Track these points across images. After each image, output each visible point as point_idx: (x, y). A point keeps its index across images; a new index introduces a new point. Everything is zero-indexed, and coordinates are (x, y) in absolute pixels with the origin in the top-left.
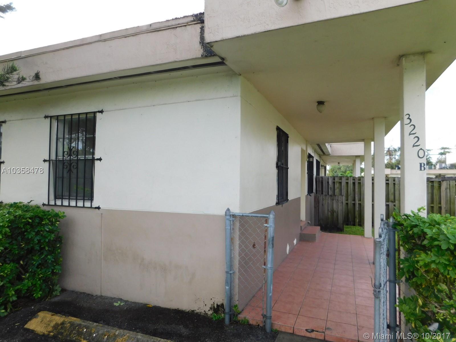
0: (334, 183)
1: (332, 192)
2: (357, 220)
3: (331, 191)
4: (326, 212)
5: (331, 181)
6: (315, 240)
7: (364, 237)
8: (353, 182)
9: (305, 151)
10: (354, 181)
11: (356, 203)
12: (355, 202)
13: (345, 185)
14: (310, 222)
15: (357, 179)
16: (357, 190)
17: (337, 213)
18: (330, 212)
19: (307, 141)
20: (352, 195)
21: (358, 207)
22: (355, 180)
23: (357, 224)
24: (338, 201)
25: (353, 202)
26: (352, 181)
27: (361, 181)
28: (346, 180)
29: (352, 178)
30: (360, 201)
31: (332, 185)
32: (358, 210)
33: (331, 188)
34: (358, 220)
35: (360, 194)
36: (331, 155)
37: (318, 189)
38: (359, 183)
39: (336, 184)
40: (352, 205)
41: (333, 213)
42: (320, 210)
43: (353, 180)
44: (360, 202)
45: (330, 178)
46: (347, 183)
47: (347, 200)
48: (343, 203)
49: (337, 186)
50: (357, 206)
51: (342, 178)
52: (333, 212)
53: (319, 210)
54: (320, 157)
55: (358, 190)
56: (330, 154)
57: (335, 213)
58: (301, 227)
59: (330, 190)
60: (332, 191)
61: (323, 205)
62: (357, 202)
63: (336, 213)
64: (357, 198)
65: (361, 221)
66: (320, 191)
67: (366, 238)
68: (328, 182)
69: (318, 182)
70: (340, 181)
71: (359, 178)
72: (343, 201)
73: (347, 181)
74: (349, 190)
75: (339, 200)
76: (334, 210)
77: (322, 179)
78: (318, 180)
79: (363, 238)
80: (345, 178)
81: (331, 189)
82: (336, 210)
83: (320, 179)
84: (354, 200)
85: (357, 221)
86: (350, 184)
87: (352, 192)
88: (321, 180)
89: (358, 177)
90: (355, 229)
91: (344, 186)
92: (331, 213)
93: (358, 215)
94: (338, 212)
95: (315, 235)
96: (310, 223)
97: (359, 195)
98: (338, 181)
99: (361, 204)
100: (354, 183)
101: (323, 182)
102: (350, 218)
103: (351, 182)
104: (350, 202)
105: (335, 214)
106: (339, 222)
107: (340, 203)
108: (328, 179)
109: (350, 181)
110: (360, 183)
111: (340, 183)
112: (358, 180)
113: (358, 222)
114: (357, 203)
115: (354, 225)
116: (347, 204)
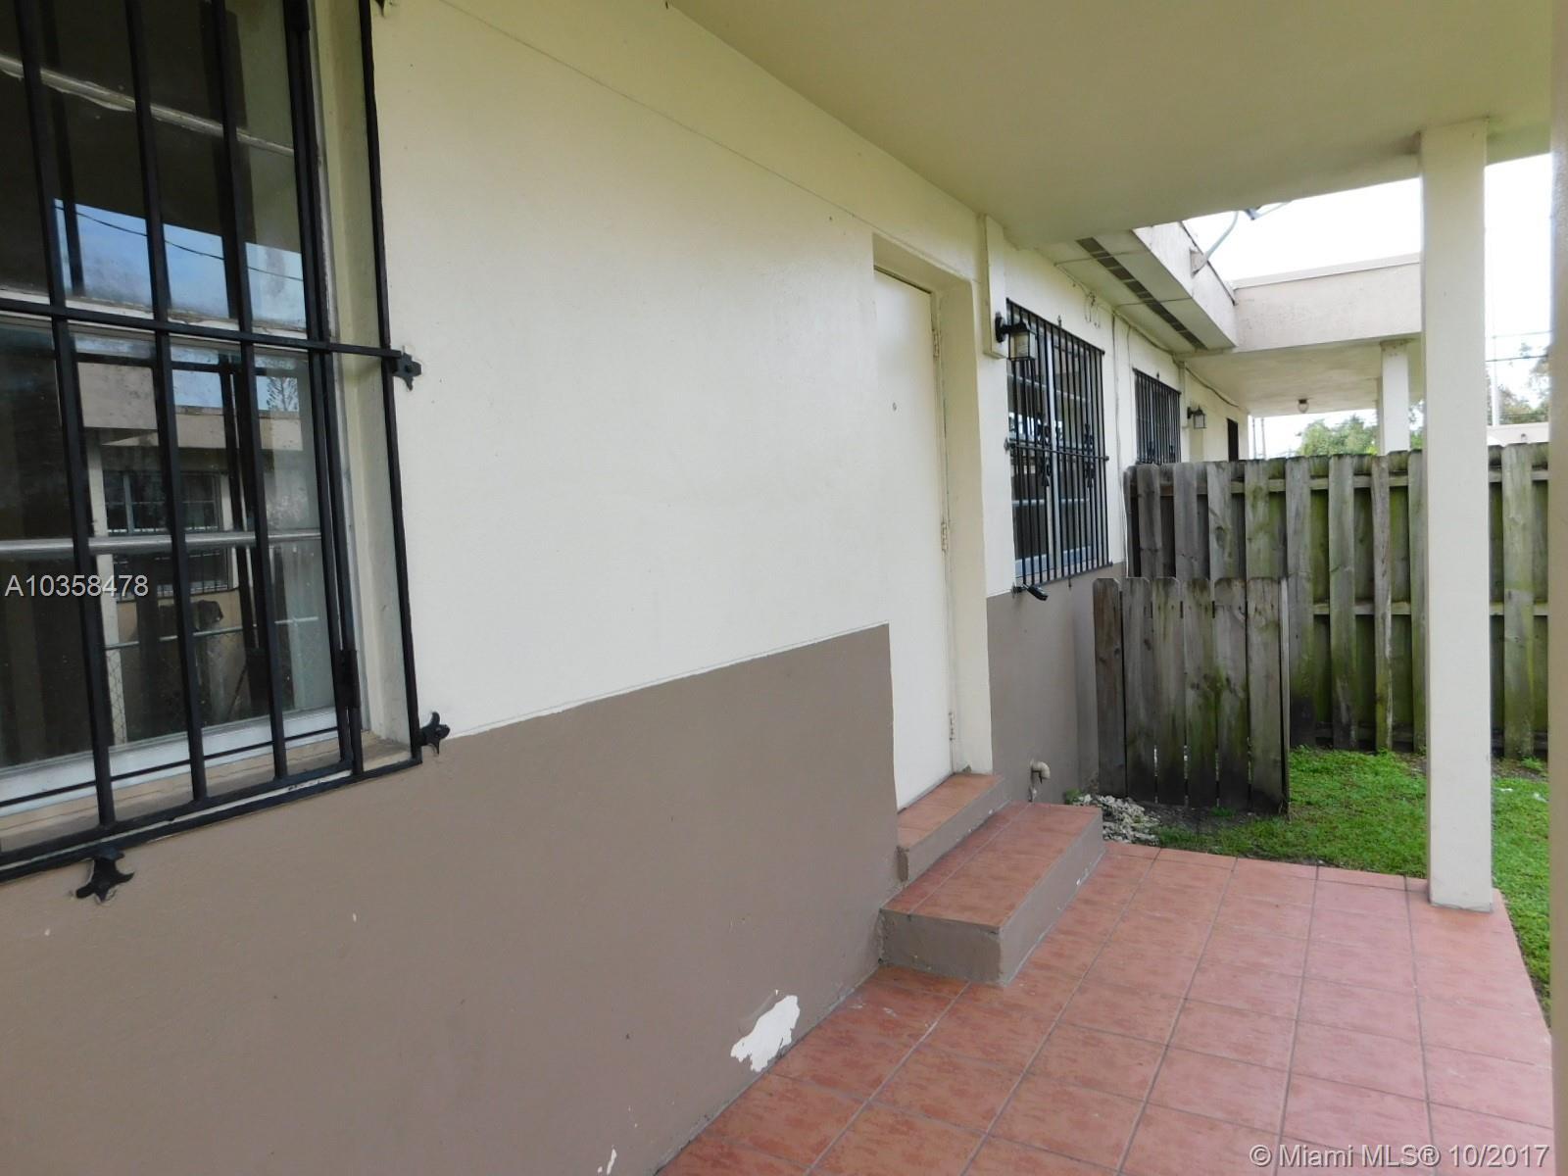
0: (1239, 498)
1: (1230, 555)
2: (1387, 719)
3: (1222, 547)
4: (1170, 686)
5: (1223, 490)
6: (996, 972)
7: (1426, 894)
8: (1359, 485)
9: (967, 284)
10: (1362, 482)
11: (1378, 615)
12: (1373, 609)
13: (1308, 511)
14: (1044, 767)
15: (1384, 465)
16: (1381, 534)
17: (1241, 694)
18: (1193, 686)
19: (981, 217)
20: (1351, 568)
21: (1393, 640)
22: (1369, 474)
23: (1389, 742)
24: (1246, 614)
25: (1362, 610)
26: (1350, 483)
27: (1410, 480)
28: (1313, 477)
29: (1348, 460)
30: (1408, 599)
31: (1229, 512)
32: (1393, 659)
33: (1219, 528)
34: (1395, 715)
35: (1407, 559)
36: (1235, 350)
37: (1143, 544)
38: (1393, 489)
39: (1254, 506)
40: (1354, 625)
41: (1218, 695)
42: (1134, 676)
43: (1358, 473)
44: (1404, 609)
45: (1211, 471)
46: (1321, 495)
47: (1324, 598)
48: (1278, 626)
49: (1257, 514)
50: (1389, 632)
51: (1288, 465)
52: (1212, 687)
53: (1129, 676)
54: (1179, 365)
55: (1387, 532)
56: (1233, 346)
57: (1226, 695)
58: (901, 857)
59: (1213, 544)
60: (1227, 550)
61: (1148, 644)
62: (1386, 609)
63: (1233, 691)
64: (1382, 584)
65: (1412, 725)
66: (1156, 551)
67: (1443, 908)
68: (1203, 498)
69: (1141, 502)
70: (1277, 485)
71: (1396, 459)
72: (1279, 619)
73: (1319, 484)
74: (1332, 536)
75: (1251, 612)
76: (1223, 675)
77: (1165, 483)
78: (1141, 490)
79: (1418, 906)
80: (1304, 465)
81: (1219, 538)
82: (1231, 674)
83: (1158, 483)
84: (1368, 596)
85: (1390, 721)
86: (1342, 501)
87: (1352, 550)
88: (1163, 488)
89: (1391, 454)
90: (1370, 777)
91: (1297, 514)
92: (1206, 697)
93: (1390, 690)
94: (1246, 688)
95: (994, 931)
96: (1047, 773)
97: (1400, 566)
98: (1263, 483)
99: (1413, 619)
100: (1364, 495)
101: (1172, 498)
102: (1343, 706)
103: (1342, 486)
104: (1342, 607)
105: (1229, 704)
106: (1258, 751)
107: (1262, 630)
108: (1203, 478)
109: (1340, 483)
110: (1404, 490)
111: (1279, 497)
112: (1392, 473)
113: (1394, 728)
114: (1384, 618)
115: (1369, 745)
116: (1323, 620)
